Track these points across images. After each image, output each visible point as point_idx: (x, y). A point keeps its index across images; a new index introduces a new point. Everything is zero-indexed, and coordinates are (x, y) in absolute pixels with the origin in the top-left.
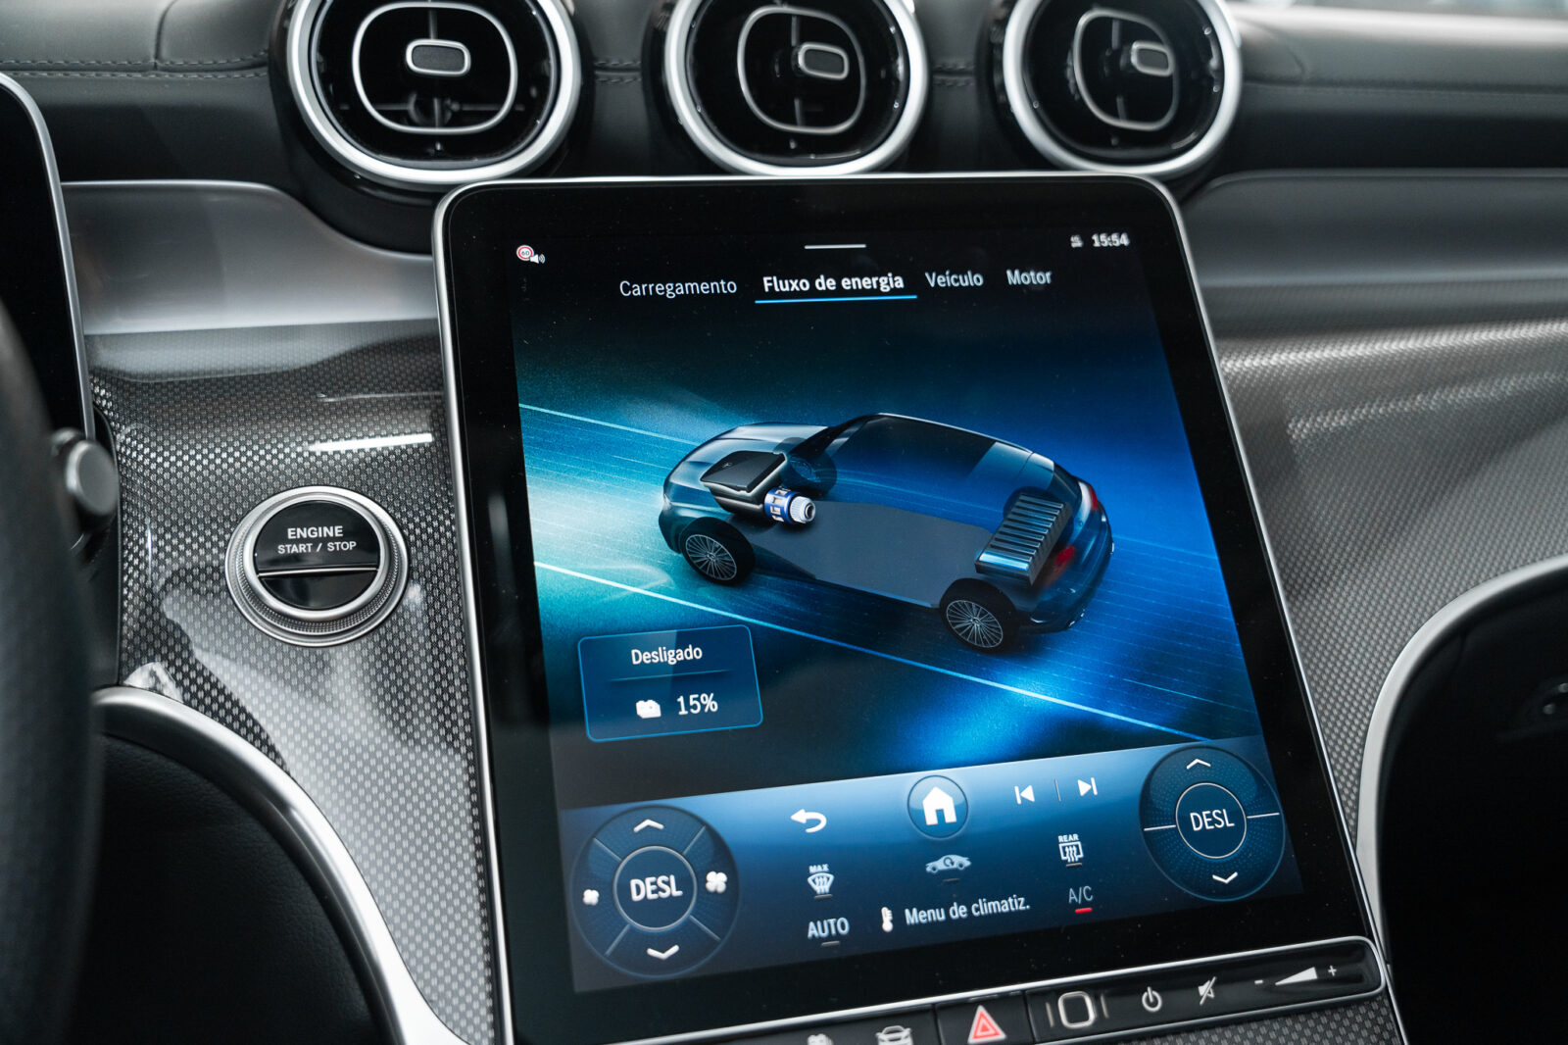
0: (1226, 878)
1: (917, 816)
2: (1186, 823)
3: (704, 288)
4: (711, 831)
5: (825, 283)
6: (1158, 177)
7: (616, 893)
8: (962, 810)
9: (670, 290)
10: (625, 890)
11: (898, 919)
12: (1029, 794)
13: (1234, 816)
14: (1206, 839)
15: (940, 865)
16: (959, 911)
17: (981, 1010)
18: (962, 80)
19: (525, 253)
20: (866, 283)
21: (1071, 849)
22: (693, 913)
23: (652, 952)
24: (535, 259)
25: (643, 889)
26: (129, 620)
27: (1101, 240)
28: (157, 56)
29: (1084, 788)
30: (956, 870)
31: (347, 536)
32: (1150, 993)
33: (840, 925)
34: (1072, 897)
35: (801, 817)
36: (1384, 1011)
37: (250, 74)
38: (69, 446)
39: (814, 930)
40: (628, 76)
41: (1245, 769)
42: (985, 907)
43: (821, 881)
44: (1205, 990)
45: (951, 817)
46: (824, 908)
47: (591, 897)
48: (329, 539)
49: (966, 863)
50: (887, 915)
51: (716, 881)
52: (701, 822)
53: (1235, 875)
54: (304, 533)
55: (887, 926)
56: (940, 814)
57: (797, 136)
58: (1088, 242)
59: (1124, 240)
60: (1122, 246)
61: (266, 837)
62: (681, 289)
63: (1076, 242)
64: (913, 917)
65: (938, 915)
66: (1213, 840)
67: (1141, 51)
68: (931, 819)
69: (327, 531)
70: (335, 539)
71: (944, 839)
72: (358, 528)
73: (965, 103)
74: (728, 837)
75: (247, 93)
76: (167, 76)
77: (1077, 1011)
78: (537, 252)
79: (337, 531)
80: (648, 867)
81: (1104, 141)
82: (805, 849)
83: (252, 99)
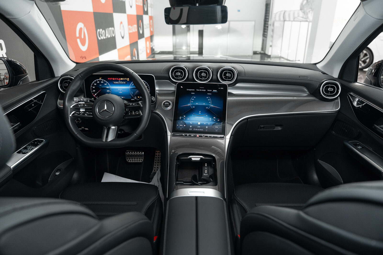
2: (215, 127)
3: (192, 90)
4: (185, 123)
5: (200, 90)
6: (227, 84)
9: (190, 90)
10: (179, 125)
11: (195, 129)
12: (205, 124)
13: (218, 127)
15: (198, 127)
16: (199, 130)
19: (182, 87)
20: (203, 90)
21: (207, 127)
22: (183, 127)
23: (180, 129)
25: (180, 125)
26: (156, 107)
27: (221, 88)
28: (162, 72)
29: (209, 124)
35: (191, 123)
36: (224, 140)
39: (190, 129)
40: (192, 75)
42: (200, 130)
43: (191, 127)
44: (212, 136)
45: (200, 124)
46: (191, 128)
47: (177, 125)
49: (200, 127)
51: (185, 126)
53: (217, 131)
54: (166, 103)
57: (203, 79)
58: (220, 88)
60: (223, 89)
62: (191, 90)
63: (219, 88)
64: (196, 129)
66: (217, 128)
67: (228, 74)
68: (198, 124)
72: (169, 103)
73: (215, 77)
74: (186, 123)
75: (167, 75)
76: (163, 74)
77: (204, 136)
79: (168, 103)
80: (181, 124)
81: (226, 81)
82: (190, 125)
83: (167, 76)
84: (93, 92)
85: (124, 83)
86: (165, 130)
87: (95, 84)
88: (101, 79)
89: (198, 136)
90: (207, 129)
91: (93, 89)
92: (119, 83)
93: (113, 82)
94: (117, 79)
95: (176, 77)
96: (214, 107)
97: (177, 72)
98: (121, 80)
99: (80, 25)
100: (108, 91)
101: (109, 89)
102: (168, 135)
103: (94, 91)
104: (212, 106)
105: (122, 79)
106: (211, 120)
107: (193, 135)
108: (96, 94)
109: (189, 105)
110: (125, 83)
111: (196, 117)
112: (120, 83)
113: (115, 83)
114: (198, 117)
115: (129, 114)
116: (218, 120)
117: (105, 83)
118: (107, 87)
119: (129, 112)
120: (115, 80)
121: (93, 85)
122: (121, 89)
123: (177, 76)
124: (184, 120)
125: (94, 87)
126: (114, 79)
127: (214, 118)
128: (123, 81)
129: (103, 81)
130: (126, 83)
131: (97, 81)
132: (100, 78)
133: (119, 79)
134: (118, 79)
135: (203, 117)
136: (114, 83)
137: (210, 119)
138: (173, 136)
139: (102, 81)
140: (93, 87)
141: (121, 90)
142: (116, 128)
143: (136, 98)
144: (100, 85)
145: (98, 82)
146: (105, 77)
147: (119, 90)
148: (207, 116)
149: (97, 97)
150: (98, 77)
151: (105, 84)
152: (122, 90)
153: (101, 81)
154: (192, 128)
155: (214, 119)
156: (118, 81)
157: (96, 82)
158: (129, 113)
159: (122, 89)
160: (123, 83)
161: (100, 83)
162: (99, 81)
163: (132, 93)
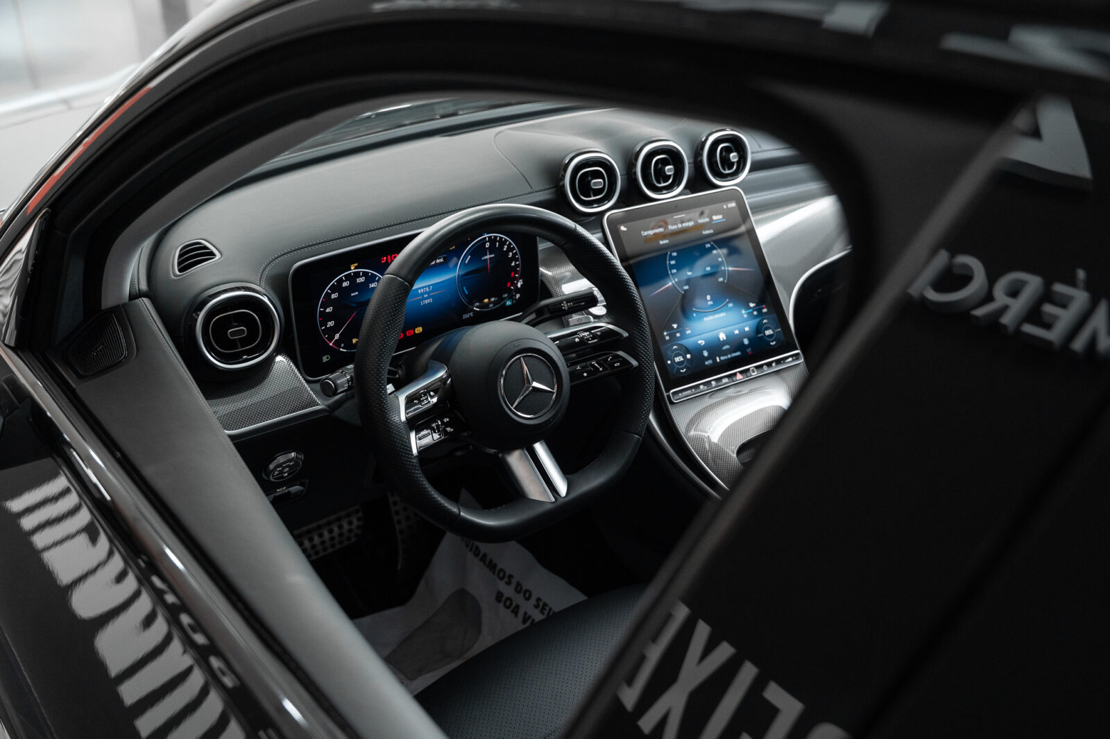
0: (773, 343)
1: (719, 339)
2: (764, 333)
4: (686, 347)
5: (680, 226)
7: (673, 361)
8: (726, 336)
9: (652, 232)
11: (720, 359)
12: (737, 332)
13: (773, 331)
14: (768, 336)
15: (725, 347)
16: (729, 356)
19: (623, 228)
21: (746, 341)
22: (686, 363)
23: (681, 371)
25: (677, 359)
27: (730, 205)
28: (532, 189)
29: (746, 329)
32: (765, 366)
33: (710, 361)
34: (747, 350)
35: (700, 342)
37: (552, 190)
39: (706, 363)
40: (625, 177)
41: (773, 319)
42: (734, 355)
43: (706, 354)
44: (774, 365)
45: (725, 338)
46: (707, 359)
47: (669, 362)
49: (729, 347)
50: (718, 358)
51: (689, 356)
52: (683, 345)
53: (775, 342)
55: (718, 360)
56: (723, 338)
58: (727, 206)
59: (734, 205)
63: (725, 207)
64: (722, 358)
65: (726, 357)
66: (770, 336)
67: (732, 156)
68: (721, 339)
71: (724, 343)
74: (689, 348)
76: (536, 194)
77: (753, 371)
78: (625, 227)
80: (677, 355)
82: (702, 348)
83: (553, 196)
84: (326, 330)
85: (438, 261)
87: (333, 296)
88: (356, 268)
89: (739, 376)
90: (748, 346)
91: (326, 317)
95: (585, 196)
96: (736, 271)
97: (587, 176)
103: (331, 324)
104: (730, 269)
106: (745, 316)
107: (726, 380)
108: (337, 336)
109: (670, 284)
110: (442, 260)
111: (705, 316)
114: (711, 315)
115: (585, 375)
116: (763, 308)
117: (372, 279)
119: (579, 368)
121: (327, 302)
122: (429, 286)
124: (679, 339)
125: (329, 310)
127: (752, 305)
129: (365, 274)
130: (444, 258)
131: (341, 281)
132: (352, 268)
135: (722, 311)
137: (743, 312)
138: (677, 403)
139: (359, 277)
140: (325, 309)
141: (428, 292)
143: (477, 307)
144: (352, 294)
145: (345, 284)
146: (369, 257)
147: (422, 294)
148: (731, 305)
149: (342, 345)
150: (344, 261)
151: (372, 285)
152: (433, 291)
153: (357, 275)
154: (711, 356)
155: (754, 311)
157: (333, 289)
158: (582, 371)
159: (434, 285)
161: (354, 286)
162: (348, 277)
163: (467, 293)
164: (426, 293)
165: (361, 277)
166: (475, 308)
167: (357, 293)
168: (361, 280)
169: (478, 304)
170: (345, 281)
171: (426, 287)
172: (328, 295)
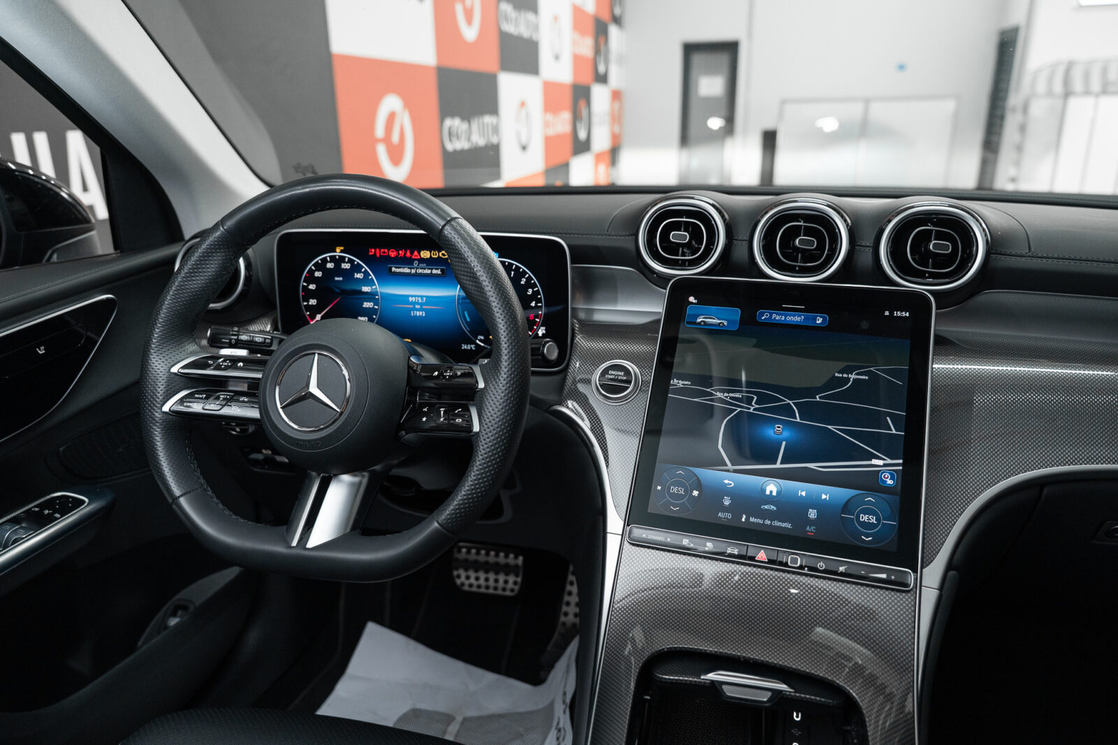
0: (867, 538)
1: (763, 491)
2: (858, 517)
4: (698, 479)
6: (930, 291)
7: (666, 489)
8: (779, 493)
10: (669, 488)
11: (747, 519)
12: (804, 494)
13: (878, 520)
14: (864, 524)
15: (766, 507)
16: (768, 522)
17: (762, 551)
18: (867, 249)
19: (692, 299)
20: (799, 319)
21: (812, 514)
22: (687, 500)
23: (671, 507)
24: (694, 301)
25: (674, 490)
26: (566, 389)
27: (897, 314)
28: (607, 231)
29: (824, 497)
30: (771, 510)
31: (624, 376)
32: (822, 564)
33: (729, 516)
34: (808, 528)
35: (726, 482)
36: (912, 598)
37: (630, 238)
38: (548, 342)
39: (720, 515)
40: (744, 243)
41: (888, 505)
42: (777, 523)
43: (727, 502)
44: (842, 569)
45: (774, 494)
46: (725, 509)
47: (659, 488)
48: (619, 375)
49: (775, 509)
50: (744, 517)
51: (696, 493)
52: (696, 476)
53: (870, 538)
54: (613, 372)
55: (743, 520)
56: (771, 492)
57: (799, 266)
58: (892, 313)
59: (907, 314)
60: (906, 316)
61: (587, 453)
63: (887, 313)
64: (752, 520)
65: (761, 521)
66: (867, 525)
67: (934, 244)
68: (768, 493)
69: (620, 373)
70: (621, 376)
71: (770, 499)
72: (627, 372)
73: (862, 258)
74: (702, 482)
75: (626, 243)
76: (608, 237)
77: (795, 561)
78: (695, 299)
79: (622, 373)
80: (676, 484)
81: (921, 275)
83: (629, 245)
84: (308, 307)
85: (434, 272)
86: (600, 504)
87: (318, 274)
88: (342, 251)
89: (762, 556)
90: (811, 522)
91: (309, 294)
92: (413, 271)
93: (391, 268)
94: (405, 254)
95: (668, 252)
97: (676, 226)
98: (422, 261)
99: (391, 103)
100: (367, 305)
101: (371, 296)
102: (609, 529)
103: (313, 302)
105: (425, 254)
107: (736, 552)
110: (439, 272)
112: (420, 271)
113: (398, 270)
115: (424, 419)
117: (357, 268)
118: (366, 289)
119: (425, 410)
120: (397, 257)
121: (311, 278)
122: (422, 297)
123: (672, 248)
124: (696, 464)
125: (312, 287)
126: (393, 254)
128: (430, 262)
129: (351, 261)
130: (442, 270)
131: (324, 260)
132: (338, 250)
133: (416, 253)
134: (408, 254)
136: (393, 269)
138: (633, 545)
139: (344, 262)
140: (308, 285)
141: (421, 304)
142: (360, 483)
143: (480, 340)
144: (336, 279)
145: (330, 265)
146: (357, 244)
147: (414, 303)
150: (329, 242)
151: (359, 276)
152: (426, 304)
153: (342, 259)
154: (736, 508)
156: (408, 262)
157: (321, 266)
158: (425, 414)
159: (427, 297)
160: (429, 271)
161: (338, 270)
162: (333, 259)
163: (468, 320)
164: (418, 303)
165: (347, 263)
166: (477, 341)
167: (341, 279)
168: (346, 266)
169: (482, 338)
170: (330, 262)
171: (418, 296)
172: (311, 272)
